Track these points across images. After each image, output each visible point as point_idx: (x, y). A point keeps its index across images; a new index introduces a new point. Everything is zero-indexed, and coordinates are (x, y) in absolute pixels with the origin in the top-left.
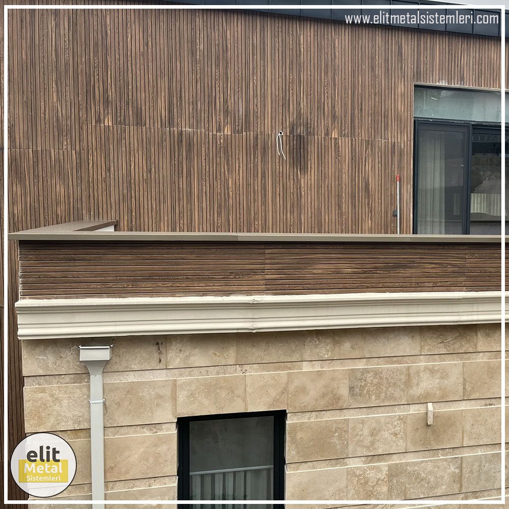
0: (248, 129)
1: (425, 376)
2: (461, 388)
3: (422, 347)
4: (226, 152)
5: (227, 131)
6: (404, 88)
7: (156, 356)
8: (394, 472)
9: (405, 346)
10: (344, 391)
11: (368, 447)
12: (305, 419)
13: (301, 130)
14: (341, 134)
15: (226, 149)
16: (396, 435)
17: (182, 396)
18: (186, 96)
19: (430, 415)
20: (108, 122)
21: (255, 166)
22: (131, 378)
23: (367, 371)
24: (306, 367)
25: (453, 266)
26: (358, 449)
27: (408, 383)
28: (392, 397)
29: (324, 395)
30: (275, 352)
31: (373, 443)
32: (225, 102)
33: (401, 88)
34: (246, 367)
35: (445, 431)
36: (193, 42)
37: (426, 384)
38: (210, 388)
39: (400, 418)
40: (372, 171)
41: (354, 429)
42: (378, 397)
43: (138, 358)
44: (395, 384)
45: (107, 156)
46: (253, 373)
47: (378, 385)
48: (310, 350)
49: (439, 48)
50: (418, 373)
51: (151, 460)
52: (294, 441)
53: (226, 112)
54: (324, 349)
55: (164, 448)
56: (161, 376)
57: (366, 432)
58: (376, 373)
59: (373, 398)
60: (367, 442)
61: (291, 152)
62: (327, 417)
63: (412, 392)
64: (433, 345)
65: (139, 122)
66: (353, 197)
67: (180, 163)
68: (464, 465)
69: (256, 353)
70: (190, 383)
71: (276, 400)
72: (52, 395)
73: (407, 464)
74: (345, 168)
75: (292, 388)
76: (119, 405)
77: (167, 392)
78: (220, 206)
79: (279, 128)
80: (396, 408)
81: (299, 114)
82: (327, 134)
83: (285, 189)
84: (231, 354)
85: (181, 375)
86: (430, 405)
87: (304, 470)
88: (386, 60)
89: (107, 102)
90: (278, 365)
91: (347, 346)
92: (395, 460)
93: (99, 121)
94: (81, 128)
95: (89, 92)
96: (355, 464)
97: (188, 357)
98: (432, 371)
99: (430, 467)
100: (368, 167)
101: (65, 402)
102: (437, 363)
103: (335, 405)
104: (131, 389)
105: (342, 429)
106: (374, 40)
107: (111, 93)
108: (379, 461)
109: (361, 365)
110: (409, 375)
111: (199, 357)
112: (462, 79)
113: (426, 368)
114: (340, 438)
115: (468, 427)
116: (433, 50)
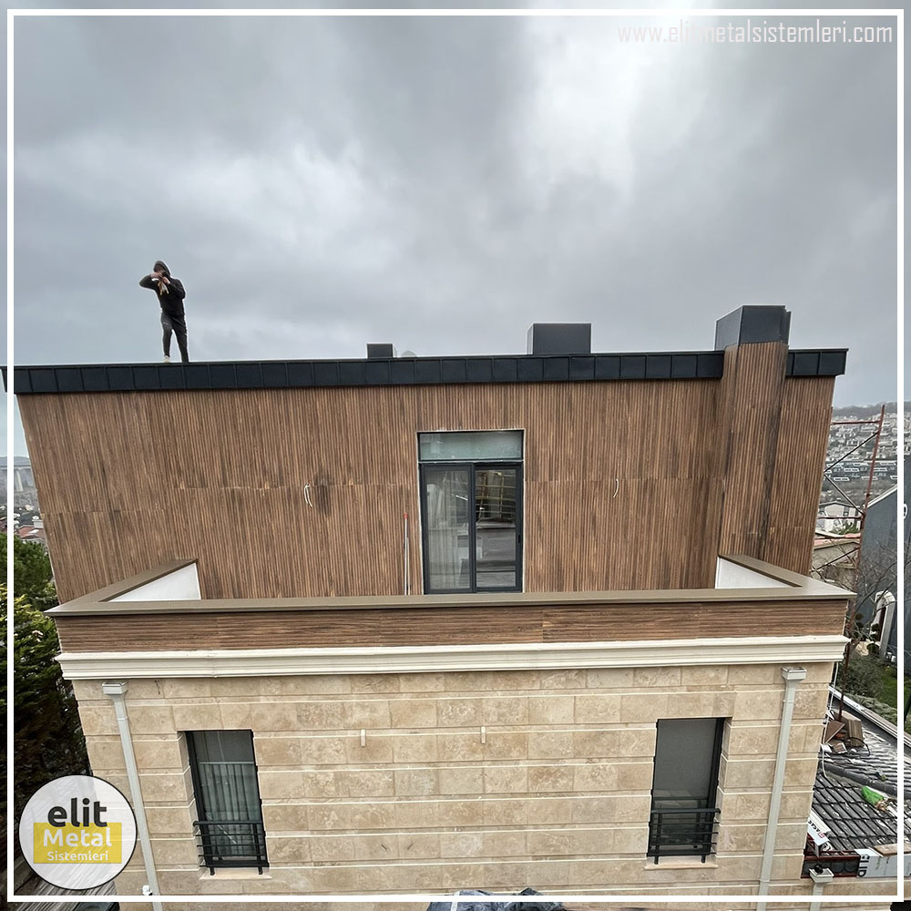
0: (282, 484)
1: (357, 711)
2: (388, 721)
3: (352, 688)
4: (267, 503)
5: (267, 487)
6: (407, 438)
7: (156, 689)
8: (339, 778)
9: (338, 687)
10: (294, 718)
11: (317, 759)
12: (267, 737)
13: (323, 482)
14: (356, 482)
15: (267, 501)
16: (338, 751)
17: (178, 717)
18: (234, 461)
19: (363, 740)
20: (182, 487)
21: (291, 513)
22: (143, 704)
23: (310, 704)
24: (263, 700)
25: (370, 627)
26: (309, 759)
27: (344, 714)
28: (331, 724)
29: (278, 721)
30: (239, 689)
31: (320, 756)
32: (263, 463)
33: (404, 438)
34: (219, 699)
35: (378, 751)
36: (234, 417)
37: (358, 715)
38: (196, 712)
39: (339, 739)
40: (384, 512)
41: (304, 745)
42: (320, 723)
43: (144, 690)
44: (333, 715)
45: (185, 512)
46: (224, 703)
47: (320, 715)
48: (263, 688)
49: (437, 396)
50: (351, 707)
51: (164, 756)
52: (260, 751)
53: (264, 472)
54: (275, 688)
55: (171, 750)
56: (161, 703)
57: (314, 747)
58: (317, 707)
59: (317, 723)
60: (316, 754)
61: (317, 500)
62: (283, 736)
63: (347, 721)
64: (361, 686)
65: (203, 485)
66: (369, 533)
67: (235, 514)
68: (396, 776)
69: (225, 689)
70: (182, 708)
71: (243, 723)
72: (96, 713)
73: (350, 772)
74: (362, 510)
75: (254, 715)
76: (137, 720)
77: (167, 713)
78: (267, 546)
79: (306, 481)
80: (337, 732)
81: (321, 470)
82: (344, 483)
83: (315, 529)
84: (207, 689)
85: (175, 703)
86: (363, 731)
87: (270, 771)
88: (390, 415)
89: (179, 471)
90: (243, 698)
91: (291, 686)
92: (339, 769)
93: (176, 486)
94: (165, 493)
95: (167, 465)
96: (308, 770)
97: (177, 691)
98: (363, 707)
99: (368, 775)
100: (381, 509)
101: (105, 718)
102: (367, 701)
103: (287, 727)
104: (144, 710)
105: (295, 745)
106: (378, 398)
107: (182, 464)
108: (326, 769)
109: (304, 700)
110: (344, 708)
111: (185, 691)
112: (460, 424)
113: (358, 704)
114: (294, 750)
115: (397, 750)
116: (432, 400)
